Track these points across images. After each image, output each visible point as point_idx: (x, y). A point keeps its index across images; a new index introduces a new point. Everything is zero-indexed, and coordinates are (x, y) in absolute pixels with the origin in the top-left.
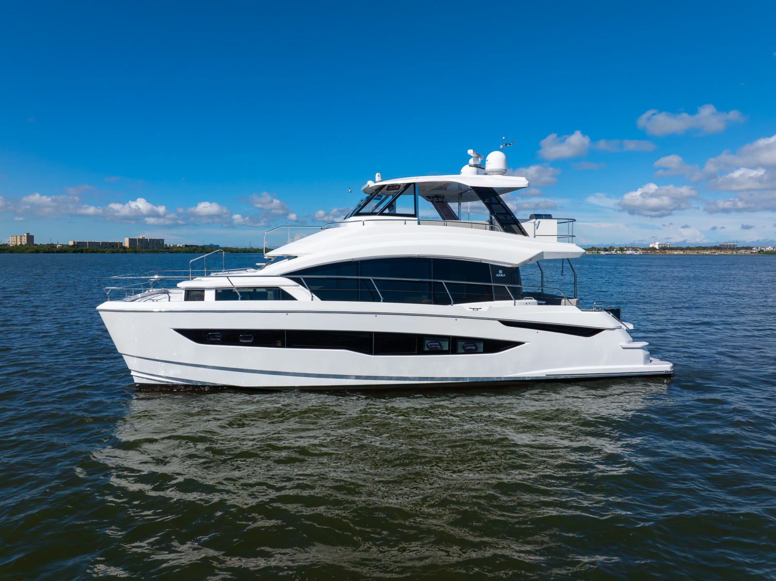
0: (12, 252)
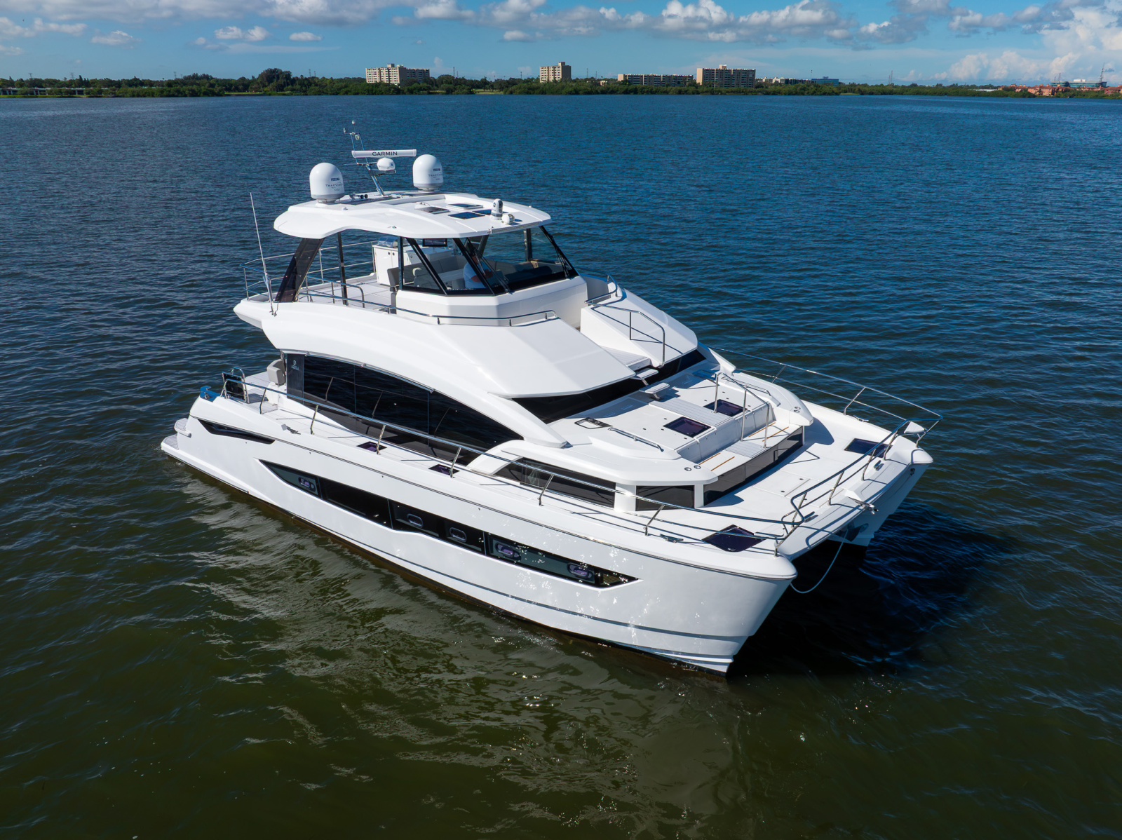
0: (543, 93)
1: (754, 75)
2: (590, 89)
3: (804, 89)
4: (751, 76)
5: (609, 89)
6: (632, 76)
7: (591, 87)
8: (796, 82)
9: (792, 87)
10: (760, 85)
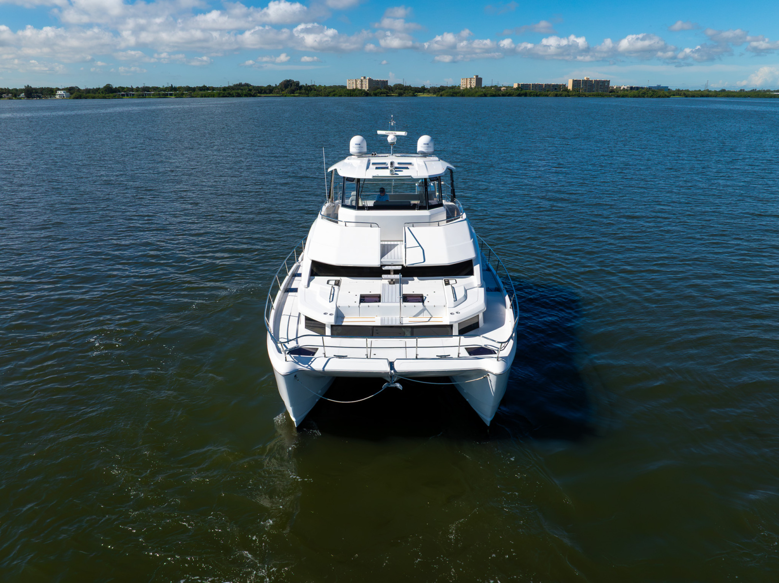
0: (463, 95)
1: (609, 84)
2: (494, 93)
3: (644, 93)
4: (606, 84)
5: (507, 93)
6: (523, 84)
7: (495, 92)
8: (637, 88)
9: (635, 92)
10: (612, 91)
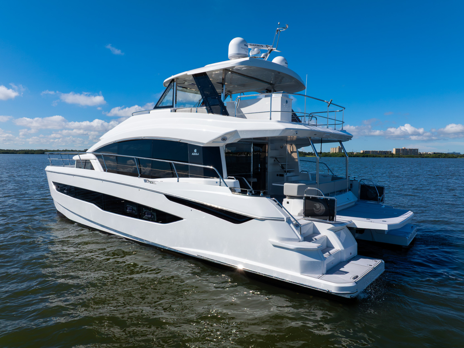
0: (331, 156)
4: (416, 151)
6: (366, 151)
10: (420, 154)
